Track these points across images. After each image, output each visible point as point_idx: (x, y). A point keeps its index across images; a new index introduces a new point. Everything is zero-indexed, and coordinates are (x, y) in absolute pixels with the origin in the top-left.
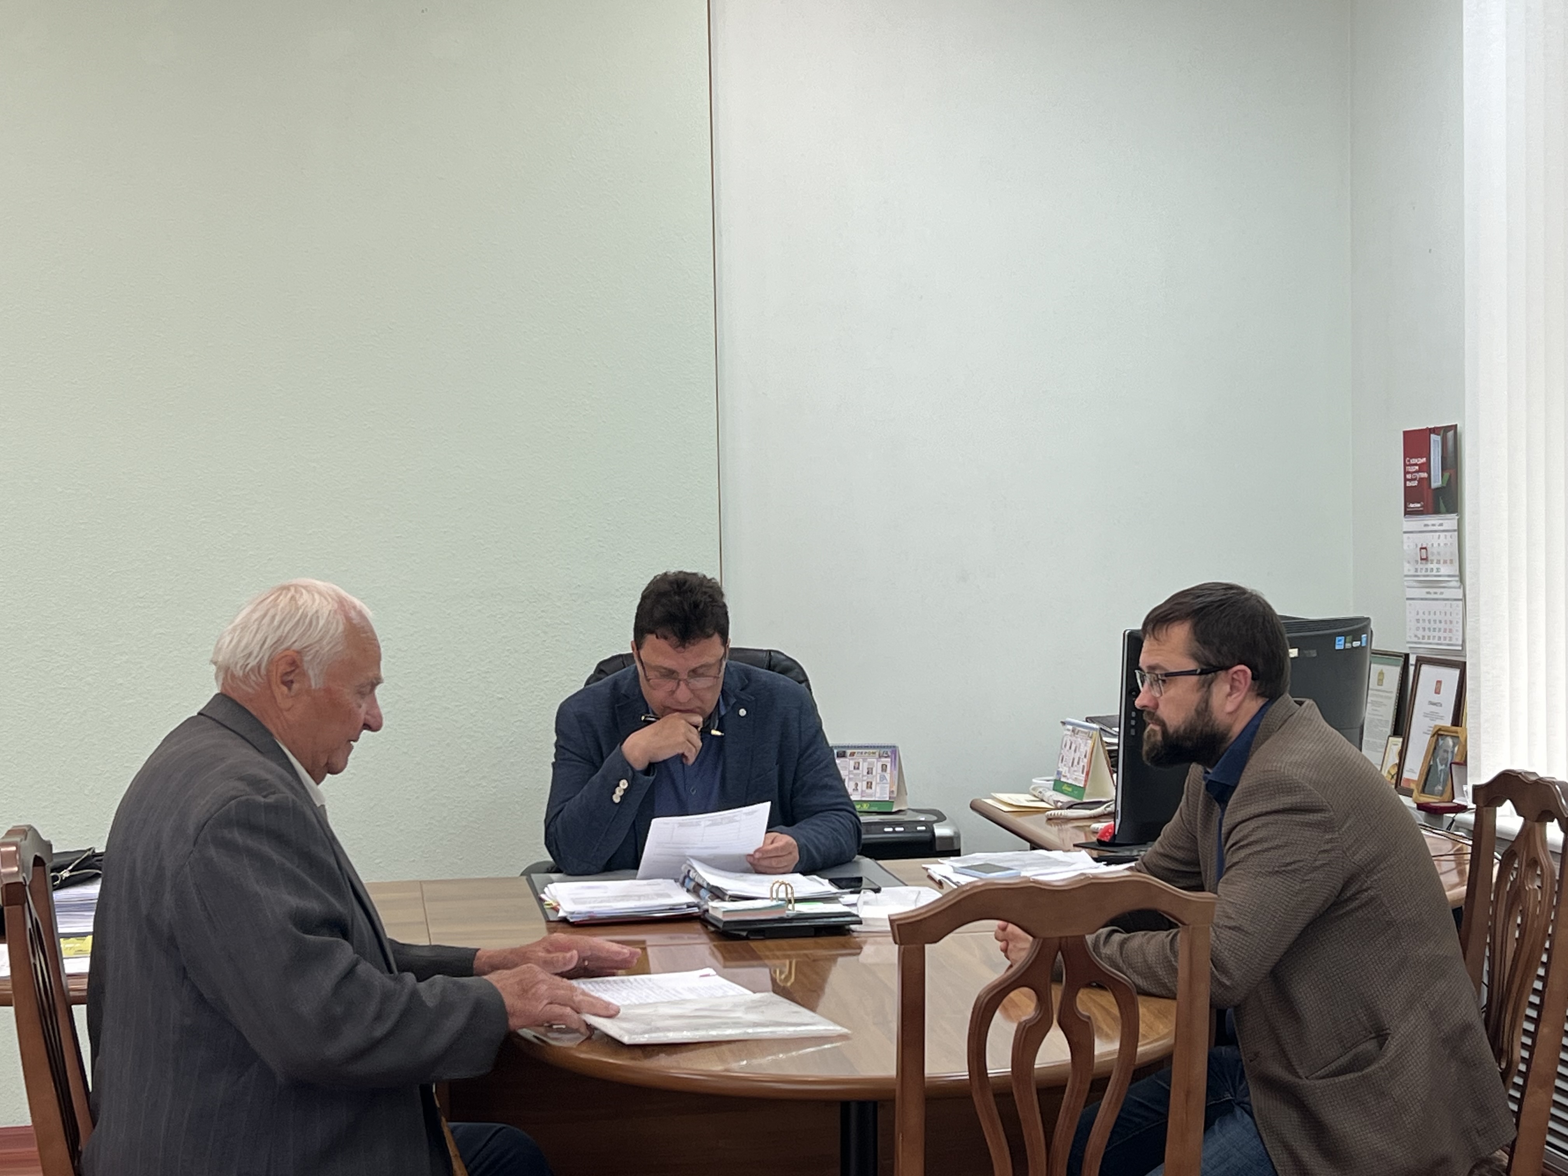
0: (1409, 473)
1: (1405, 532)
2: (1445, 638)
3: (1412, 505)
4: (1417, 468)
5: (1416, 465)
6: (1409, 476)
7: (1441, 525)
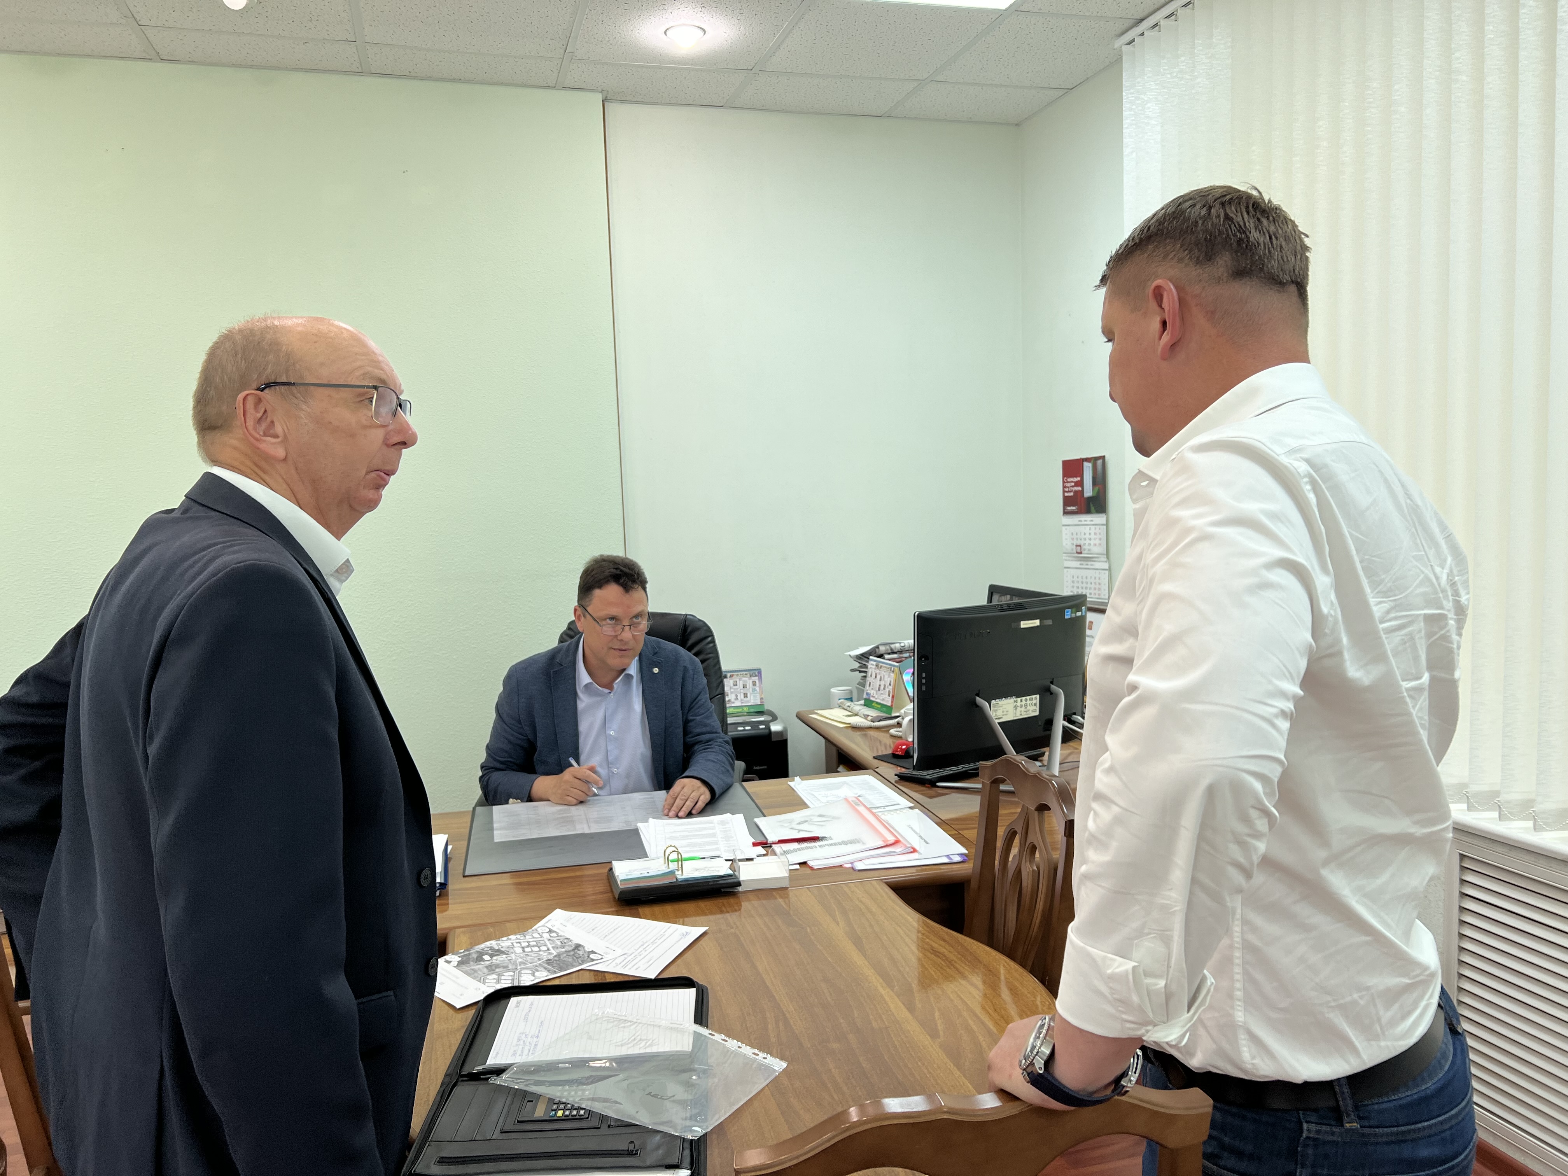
0: (1066, 487)
1: (1064, 525)
2: (1095, 594)
3: (1069, 508)
4: (1073, 484)
5: (1072, 482)
6: (1066, 489)
7: (1092, 521)
